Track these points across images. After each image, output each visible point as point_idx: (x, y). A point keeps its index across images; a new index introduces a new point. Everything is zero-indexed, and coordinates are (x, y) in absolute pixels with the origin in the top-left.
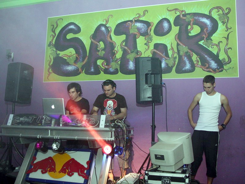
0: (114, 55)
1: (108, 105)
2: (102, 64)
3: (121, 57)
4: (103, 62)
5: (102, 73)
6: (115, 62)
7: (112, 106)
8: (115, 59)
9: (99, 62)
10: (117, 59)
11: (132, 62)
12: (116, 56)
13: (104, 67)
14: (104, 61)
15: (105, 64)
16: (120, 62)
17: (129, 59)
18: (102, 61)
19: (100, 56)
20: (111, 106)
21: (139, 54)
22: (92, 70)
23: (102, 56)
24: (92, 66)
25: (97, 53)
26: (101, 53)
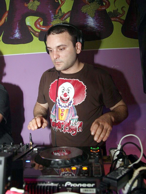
0: (58, 7)
1: (60, 94)
2: (35, 25)
3: (71, 9)
4: (38, 20)
5: (36, 39)
6: (60, 19)
7: (71, 99)
8: (60, 14)
9: (30, 21)
10: (64, 15)
11: (93, 18)
12: (60, 9)
13: (39, 29)
14: (38, 18)
15: (41, 23)
16: (69, 18)
17: (86, 13)
18: (36, 18)
19: (31, 10)
20: (67, 97)
21: (104, 4)
22: (17, 35)
23: (35, 10)
24: (16, 29)
25: (26, 5)
26: (32, 6)
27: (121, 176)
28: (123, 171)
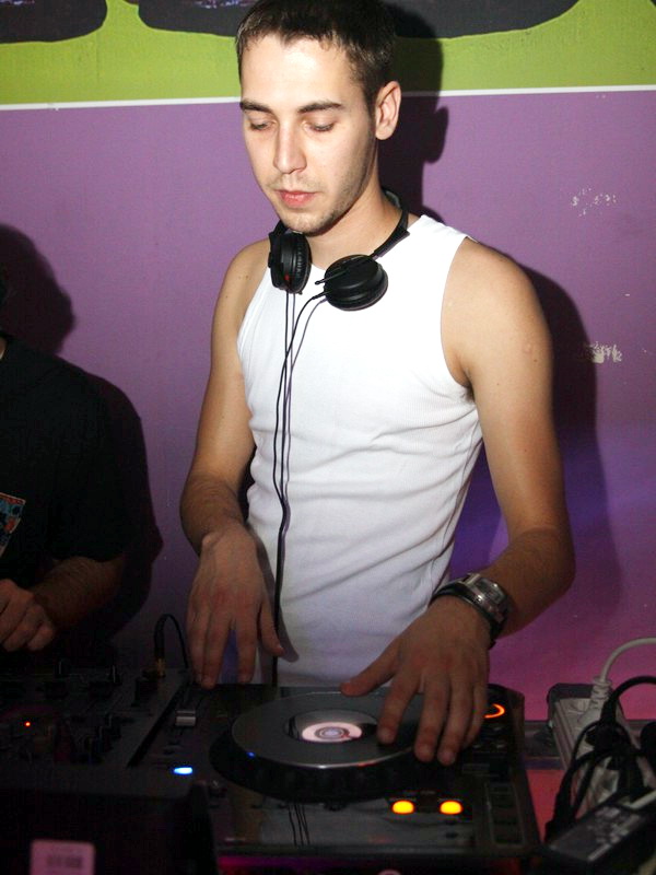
5: (122, 13)
27: (606, 847)
28: (615, 826)
